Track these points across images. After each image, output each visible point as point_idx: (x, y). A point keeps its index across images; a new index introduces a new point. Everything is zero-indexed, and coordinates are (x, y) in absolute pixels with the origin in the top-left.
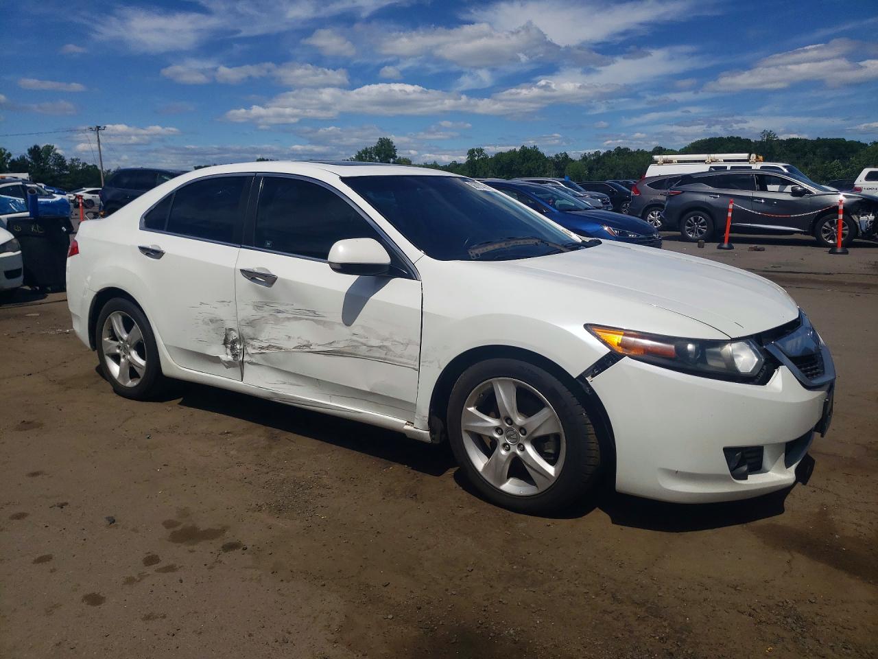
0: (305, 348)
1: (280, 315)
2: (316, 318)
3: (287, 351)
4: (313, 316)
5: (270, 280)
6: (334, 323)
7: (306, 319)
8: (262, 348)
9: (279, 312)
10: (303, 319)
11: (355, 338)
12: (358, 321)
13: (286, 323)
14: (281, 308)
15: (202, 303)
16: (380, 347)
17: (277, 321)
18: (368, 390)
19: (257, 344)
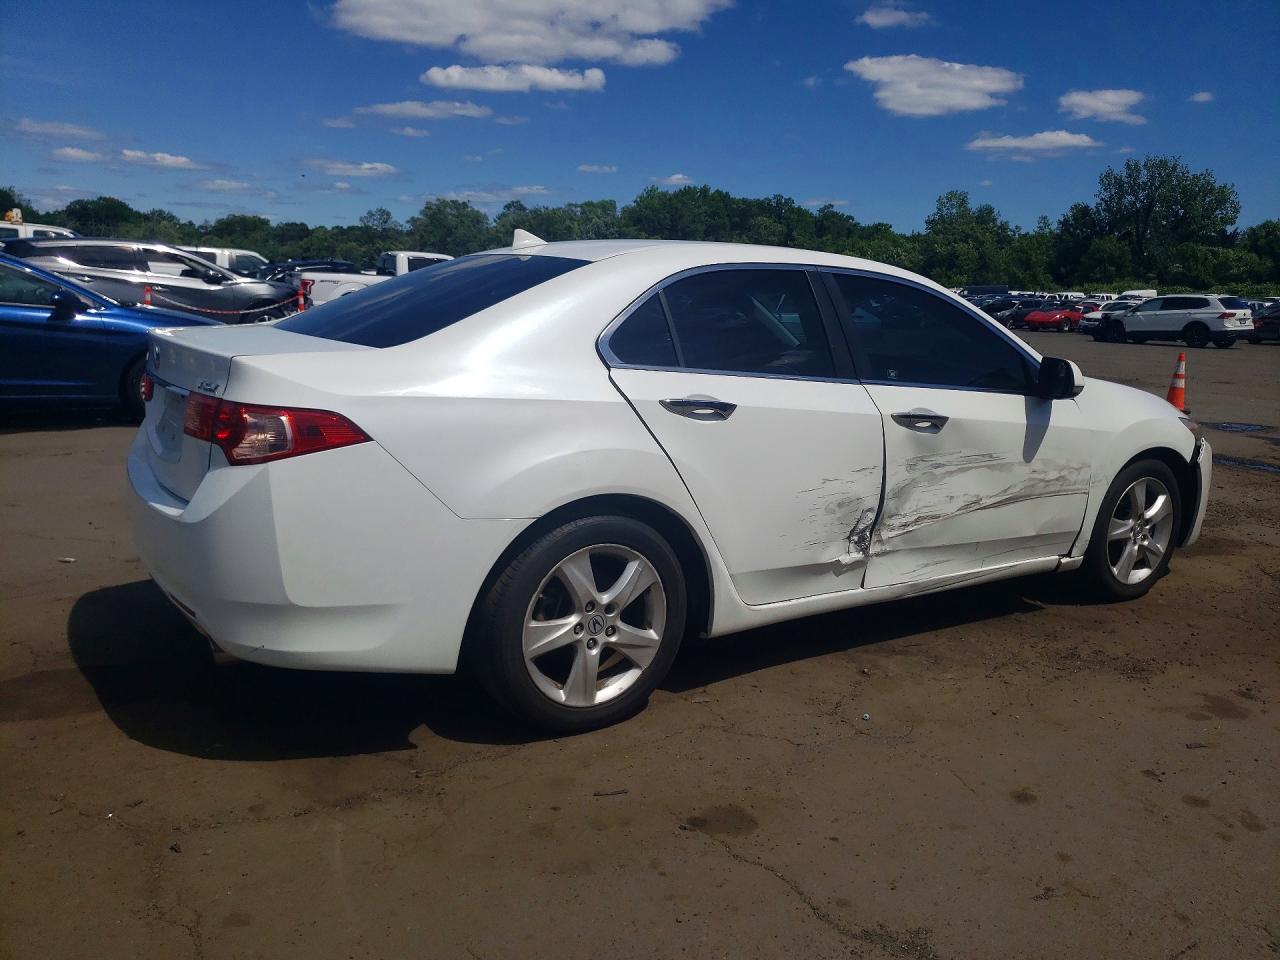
0: (974, 505)
1: (938, 471)
2: (994, 463)
3: (949, 517)
4: (990, 461)
5: (937, 422)
6: (1012, 464)
7: (977, 467)
8: (906, 525)
9: (938, 466)
10: (972, 468)
11: (1035, 476)
12: (1037, 456)
13: (947, 480)
14: (941, 461)
15: (826, 480)
16: (1057, 479)
17: (933, 480)
18: (1034, 534)
19: (896, 522)
